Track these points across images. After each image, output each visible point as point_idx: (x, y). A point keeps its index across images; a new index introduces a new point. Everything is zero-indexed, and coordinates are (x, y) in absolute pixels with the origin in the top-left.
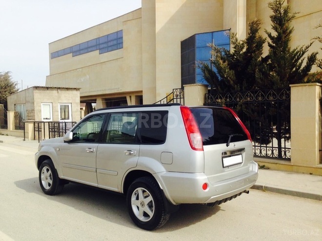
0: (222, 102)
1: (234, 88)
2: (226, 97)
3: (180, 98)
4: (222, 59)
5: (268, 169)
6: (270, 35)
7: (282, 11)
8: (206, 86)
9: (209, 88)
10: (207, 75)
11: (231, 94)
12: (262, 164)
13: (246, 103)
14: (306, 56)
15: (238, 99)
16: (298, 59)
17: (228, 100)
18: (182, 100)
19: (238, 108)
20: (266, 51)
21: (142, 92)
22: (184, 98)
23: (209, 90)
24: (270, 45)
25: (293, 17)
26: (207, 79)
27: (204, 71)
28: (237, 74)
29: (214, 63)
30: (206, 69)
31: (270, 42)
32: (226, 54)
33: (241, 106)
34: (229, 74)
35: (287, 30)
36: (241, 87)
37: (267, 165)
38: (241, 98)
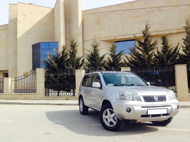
0: (52, 76)
1: (57, 70)
2: (54, 74)
3: (34, 74)
4: (52, 59)
5: (69, 100)
6: (70, 52)
7: (74, 43)
8: (46, 69)
9: (47, 70)
10: (46, 64)
11: (56, 72)
12: (67, 98)
13: (61, 76)
14: (81, 60)
15: (58, 75)
16: (79, 61)
17: (55, 75)
18: (35, 74)
19: (58, 78)
20: (68, 57)
21: (8, 71)
22: (36, 74)
23: (47, 71)
24: (70, 55)
25: (78, 46)
26: (46, 66)
27: (45, 63)
28: (58, 65)
29: (49, 60)
30: (46, 62)
31: (70, 53)
32: (54, 57)
33: (59, 77)
34: (55, 65)
35: (75, 50)
36: (60, 70)
37: (68, 98)
38: (59, 74)
